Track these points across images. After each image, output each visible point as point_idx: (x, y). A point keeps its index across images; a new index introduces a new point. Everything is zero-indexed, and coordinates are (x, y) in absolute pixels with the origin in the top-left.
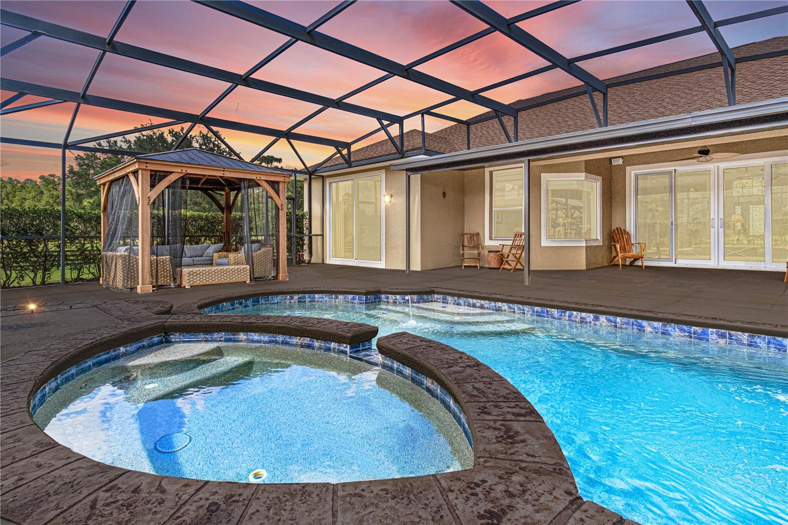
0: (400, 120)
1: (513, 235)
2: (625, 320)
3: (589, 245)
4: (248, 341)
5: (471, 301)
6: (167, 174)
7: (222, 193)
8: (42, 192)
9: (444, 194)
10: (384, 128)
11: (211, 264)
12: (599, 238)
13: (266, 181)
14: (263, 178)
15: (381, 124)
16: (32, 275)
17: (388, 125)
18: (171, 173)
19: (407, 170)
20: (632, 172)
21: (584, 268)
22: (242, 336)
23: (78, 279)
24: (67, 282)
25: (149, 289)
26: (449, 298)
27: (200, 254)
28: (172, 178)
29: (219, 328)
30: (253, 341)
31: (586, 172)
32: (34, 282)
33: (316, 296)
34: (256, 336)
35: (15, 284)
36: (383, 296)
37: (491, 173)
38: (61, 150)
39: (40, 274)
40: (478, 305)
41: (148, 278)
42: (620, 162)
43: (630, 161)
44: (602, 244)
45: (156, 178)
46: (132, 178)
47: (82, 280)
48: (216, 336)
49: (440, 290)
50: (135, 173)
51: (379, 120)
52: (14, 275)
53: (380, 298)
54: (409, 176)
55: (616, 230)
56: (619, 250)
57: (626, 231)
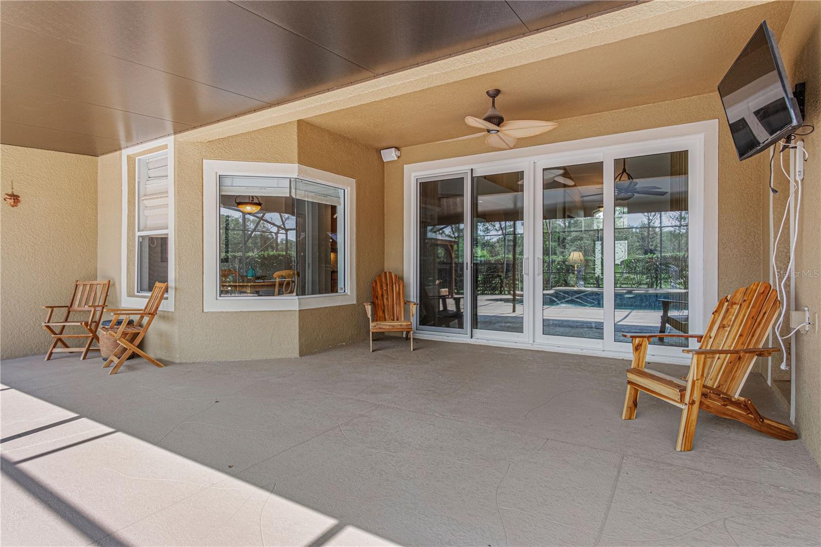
9: (14, 198)
12: (348, 291)
20: (411, 174)
37: (131, 160)
44: (355, 302)
55: (383, 275)
56: (369, 315)
57: (400, 279)
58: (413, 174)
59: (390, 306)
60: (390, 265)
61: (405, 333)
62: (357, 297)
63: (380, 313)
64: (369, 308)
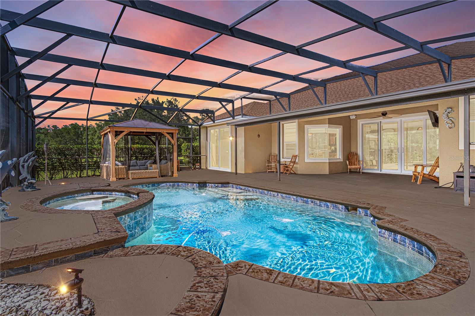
0: (232, 101)
1: (292, 156)
2: (286, 195)
3: (330, 161)
4: (115, 195)
5: (241, 187)
6: (122, 132)
7: (154, 137)
8: (96, 131)
9: (259, 136)
10: (224, 106)
11: (147, 169)
12: (340, 158)
13: (167, 133)
14: (165, 131)
15: (222, 104)
16: (76, 173)
17: (226, 105)
18: (124, 131)
19: (235, 125)
20: (360, 122)
21: (328, 173)
22: (114, 193)
23: (94, 175)
24: (89, 176)
25: (115, 179)
26: (234, 186)
27: (144, 164)
28: (124, 133)
29: (107, 191)
30: (116, 195)
31: (329, 124)
32: (77, 176)
33: (180, 184)
34: (117, 193)
35: (70, 177)
36: (207, 184)
37: (283, 125)
38: (86, 121)
39: (79, 173)
40: (243, 189)
41: (114, 175)
42: (354, 117)
43: (358, 117)
44: (342, 161)
45: (117, 134)
46: (109, 134)
47: (96, 175)
48: (107, 193)
49: (232, 182)
50: (110, 132)
51: (220, 102)
52: (70, 173)
53: (206, 185)
54: (236, 128)
55: (351, 153)
56: (348, 164)
57: (357, 154)
58: (361, 123)
59: (354, 162)
60: (353, 150)
61: (358, 169)
62: (343, 159)
63: (351, 164)
64: (348, 162)
